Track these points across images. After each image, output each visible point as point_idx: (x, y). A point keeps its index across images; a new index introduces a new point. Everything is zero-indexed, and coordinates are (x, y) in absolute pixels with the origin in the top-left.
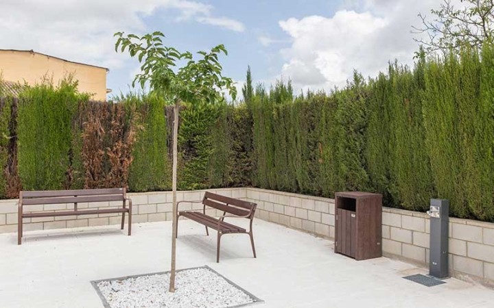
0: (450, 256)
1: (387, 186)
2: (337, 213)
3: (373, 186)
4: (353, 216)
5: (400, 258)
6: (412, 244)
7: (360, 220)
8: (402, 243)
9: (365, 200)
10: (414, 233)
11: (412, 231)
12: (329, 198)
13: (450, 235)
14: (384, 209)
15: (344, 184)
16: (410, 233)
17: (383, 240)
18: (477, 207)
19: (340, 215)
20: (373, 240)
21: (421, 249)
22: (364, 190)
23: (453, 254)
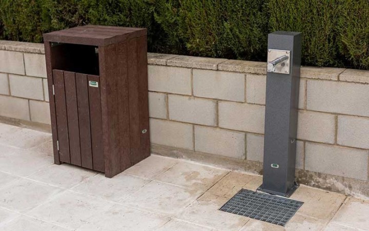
0: (300, 144)
1: (152, 9)
2: (52, 80)
3: (120, 11)
4: (94, 84)
5: (193, 154)
6: (217, 126)
7: (109, 92)
8: (194, 124)
9: (116, 46)
10: (220, 104)
11: (217, 101)
12: (21, 40)
13: (301, 106)
14: (152, 58)
15: (53, 10)
16: (211, 104)
17: (153, 123)
18: (358, 43)
19: (61, 85)
20: (135, 128)
21: (236, 134)
22: (101, 21)
23: (305, 141)
